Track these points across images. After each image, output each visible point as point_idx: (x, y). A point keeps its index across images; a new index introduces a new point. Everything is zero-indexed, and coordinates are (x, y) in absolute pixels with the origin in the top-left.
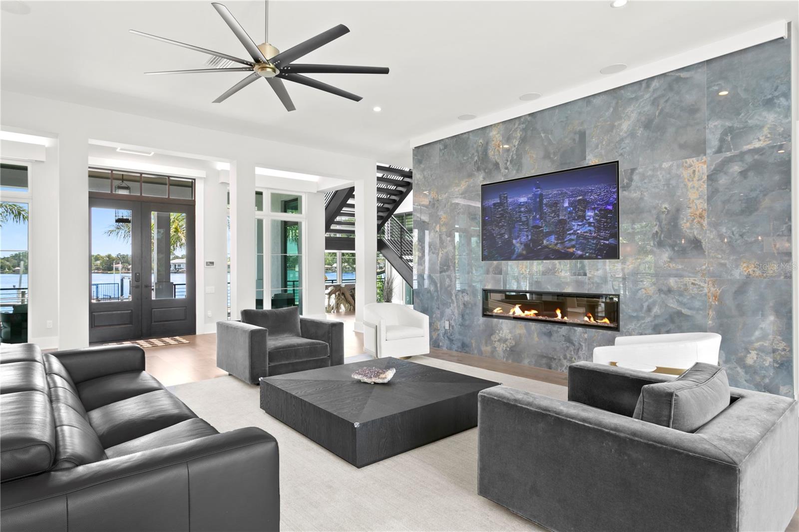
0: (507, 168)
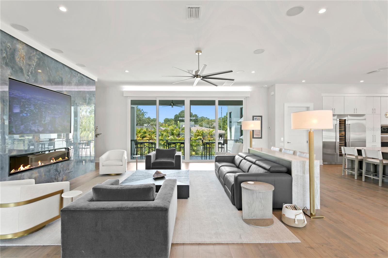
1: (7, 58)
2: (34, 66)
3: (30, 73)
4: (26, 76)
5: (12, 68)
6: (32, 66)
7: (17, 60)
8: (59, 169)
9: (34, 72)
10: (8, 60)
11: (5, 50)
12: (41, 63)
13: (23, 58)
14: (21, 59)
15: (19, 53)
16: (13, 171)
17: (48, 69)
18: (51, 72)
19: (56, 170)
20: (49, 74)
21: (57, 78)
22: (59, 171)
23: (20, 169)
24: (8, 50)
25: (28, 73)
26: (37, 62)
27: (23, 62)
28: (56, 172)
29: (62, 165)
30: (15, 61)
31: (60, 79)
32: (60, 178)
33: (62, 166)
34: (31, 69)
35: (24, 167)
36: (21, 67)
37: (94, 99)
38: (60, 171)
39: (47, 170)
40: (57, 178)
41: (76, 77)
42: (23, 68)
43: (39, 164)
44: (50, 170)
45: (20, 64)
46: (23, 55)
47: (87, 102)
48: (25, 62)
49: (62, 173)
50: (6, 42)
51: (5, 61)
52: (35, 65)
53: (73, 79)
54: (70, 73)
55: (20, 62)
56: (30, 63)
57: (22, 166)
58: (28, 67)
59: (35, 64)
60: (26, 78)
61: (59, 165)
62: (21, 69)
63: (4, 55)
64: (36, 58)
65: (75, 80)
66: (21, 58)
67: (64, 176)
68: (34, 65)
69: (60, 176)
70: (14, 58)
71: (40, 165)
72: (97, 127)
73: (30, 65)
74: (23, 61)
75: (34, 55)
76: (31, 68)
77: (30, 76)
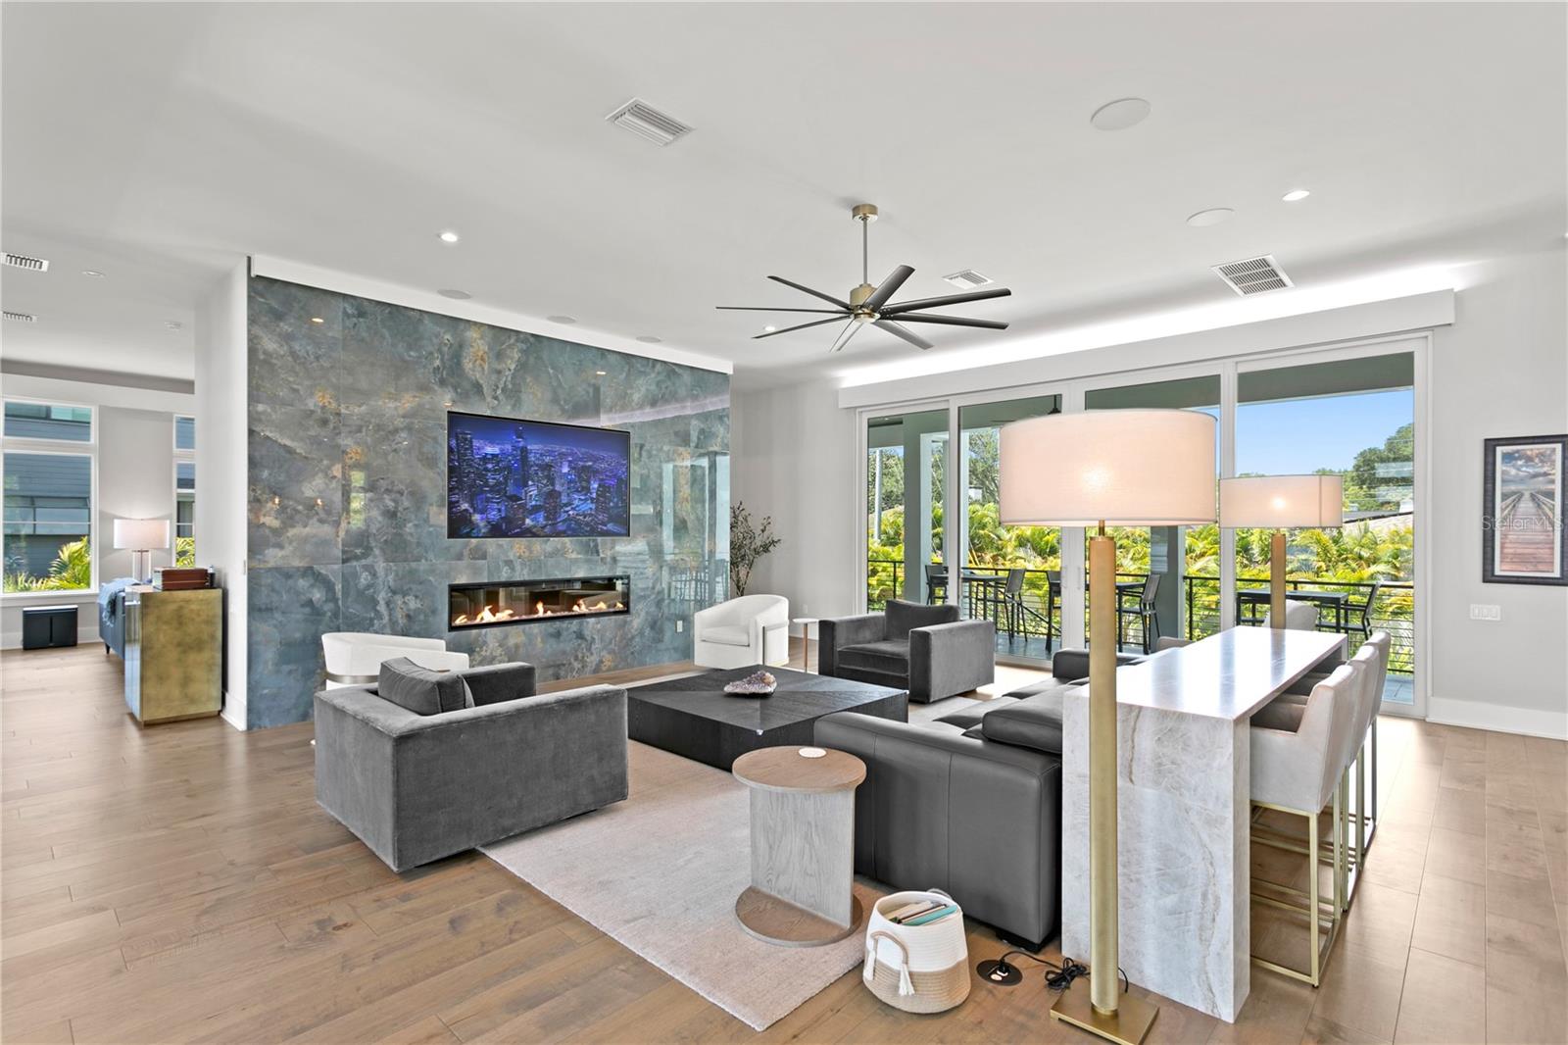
0: (496, 398)
1: (444, 368)
2: (512, 371)
3: (499, 392)
4: (489, 399)
5: (455, 388)
6: (507, 373)
7: (467, 365)
8: (587, 633)
9: (510, 386)
10: (445, 373)
11: (440, 351)
12: (532, 360)
13: (482, 359)
14: (478, 362)
15: (471, 350)
16: (461, 620)
17: (551, 371)
18: (560, 376)
19: (580, 636)
20: (555, 384)
21: (580, 389)
22: (589, 638)
23: (482, 619)
24: (445, 349)
25: (495, 391)
26: (518, 361)
27: (483, 368)
28: (580, 641)
29: (597, 623)
30: (463, 370)
31: (591, 390)
32: (592, 658)
33: (599, 626)
34: (502, 382)
35: (494, 615)
36: (478, 382)
37: (722, 429)
38: (593, 639)
39: (551, 630)
40: (583, 657)
41: (646, 376)
42: (481, 382)
43: (536, 612)
44: (559, 632)
45: (475, 376)
46: (480, 354)
47: (693, 445)
48: (486, 367)
49: (597, 645)
50: (439, 332)
51: (439, 376)
52: (515, 369)
53: (637, 382)
54: (626, 369)
55: (474, 371)
56: (499, 367)
57: (490, 609)
58: (494, 377)
59: (513, 367)
60: (491, 405)
61: (588, 623)
62: (478, 388)
63: (437, 363)
64: (516, 350)
65: (643, 386)
66: (476, 361)
67: (604, 653)
68: (510, 370)
69: (592, 654)
70: (459, 364)
71: (541, 614)
72: (769, 517)
73: (499, 372)
74: (481, 365)
75: (510, 346)
76: (504, 379)
77: (500, 398)
